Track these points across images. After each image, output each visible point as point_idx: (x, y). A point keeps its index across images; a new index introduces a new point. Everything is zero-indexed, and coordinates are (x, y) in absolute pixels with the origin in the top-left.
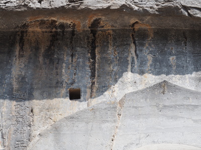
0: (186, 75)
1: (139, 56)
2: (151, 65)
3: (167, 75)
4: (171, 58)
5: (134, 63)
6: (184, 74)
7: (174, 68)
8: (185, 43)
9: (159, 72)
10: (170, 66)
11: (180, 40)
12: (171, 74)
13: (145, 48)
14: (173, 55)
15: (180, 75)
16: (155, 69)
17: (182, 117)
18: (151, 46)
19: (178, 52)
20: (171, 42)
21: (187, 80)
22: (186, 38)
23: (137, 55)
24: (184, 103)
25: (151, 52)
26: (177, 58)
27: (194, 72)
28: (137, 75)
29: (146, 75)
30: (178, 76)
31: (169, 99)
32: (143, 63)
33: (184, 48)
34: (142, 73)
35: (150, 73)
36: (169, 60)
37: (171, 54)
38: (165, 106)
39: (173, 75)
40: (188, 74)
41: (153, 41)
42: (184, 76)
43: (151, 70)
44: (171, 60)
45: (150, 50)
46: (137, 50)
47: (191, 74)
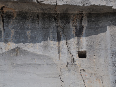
0: (37, 44)
1: (5, 30)
2: (13, 37)
3: (23, 44)
4: (27, 32)
5: (2, 35)
6: (35, 43)
7: (29, 39)
8: (38, 21)
9: (19, 41)
10: (26, 37)
11: (34, 20)
12: (27, 43)
13: (10, 25)
14: (29, 30)
15: (33, 43)
16: (16, 39)
17: (29, 72)
18: (14, 23)
19: (32, 27)
20: (29, 21)
21: (38, 47)
22: (39, 18)
23: (4, 30)
24: (31, 63)
25: (14, 28)
26: (32, 32)
27: (43, 42)
28: (3, 43)
29: (9, 43)
30: (31, 44)
31: (20, 60)
32: (7, 35)
33: (37, 25)
34: (6, 42)
35: (12, 42)
36: (26, 33)
37: (27, 29)
38: (18, 65)
39: (28, 43)
40: (38, 42)
41: (16, 20)
42: (35, 44)
43: (13, 40)
44: (27, 33)
45: (14, 26)
46: (4, 26)
47: (40, 43)
